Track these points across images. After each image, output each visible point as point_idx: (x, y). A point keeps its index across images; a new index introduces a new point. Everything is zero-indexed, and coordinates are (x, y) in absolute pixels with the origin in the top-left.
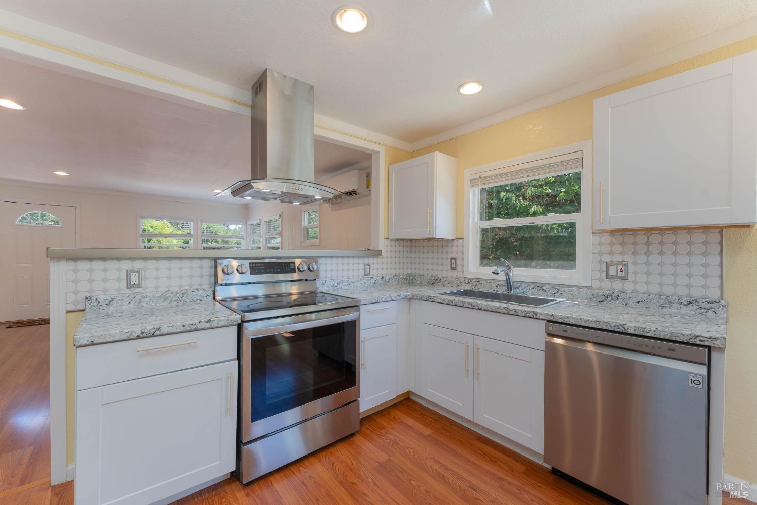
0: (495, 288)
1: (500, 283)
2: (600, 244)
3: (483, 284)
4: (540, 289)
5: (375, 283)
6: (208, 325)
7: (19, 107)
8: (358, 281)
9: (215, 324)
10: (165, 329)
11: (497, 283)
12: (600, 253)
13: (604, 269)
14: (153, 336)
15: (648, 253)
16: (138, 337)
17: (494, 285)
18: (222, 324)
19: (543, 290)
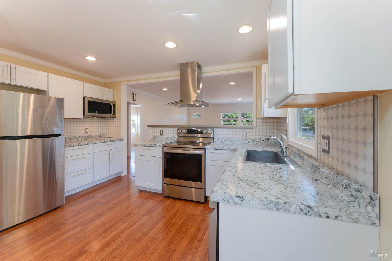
5: (248, 143)
6: (155, 146)
7: (167, 89)
8: (237, 140)
9: (157, 146)
10: (147, 145)
14: (145, 146)
16: (143, 146)
18: (158, 146)
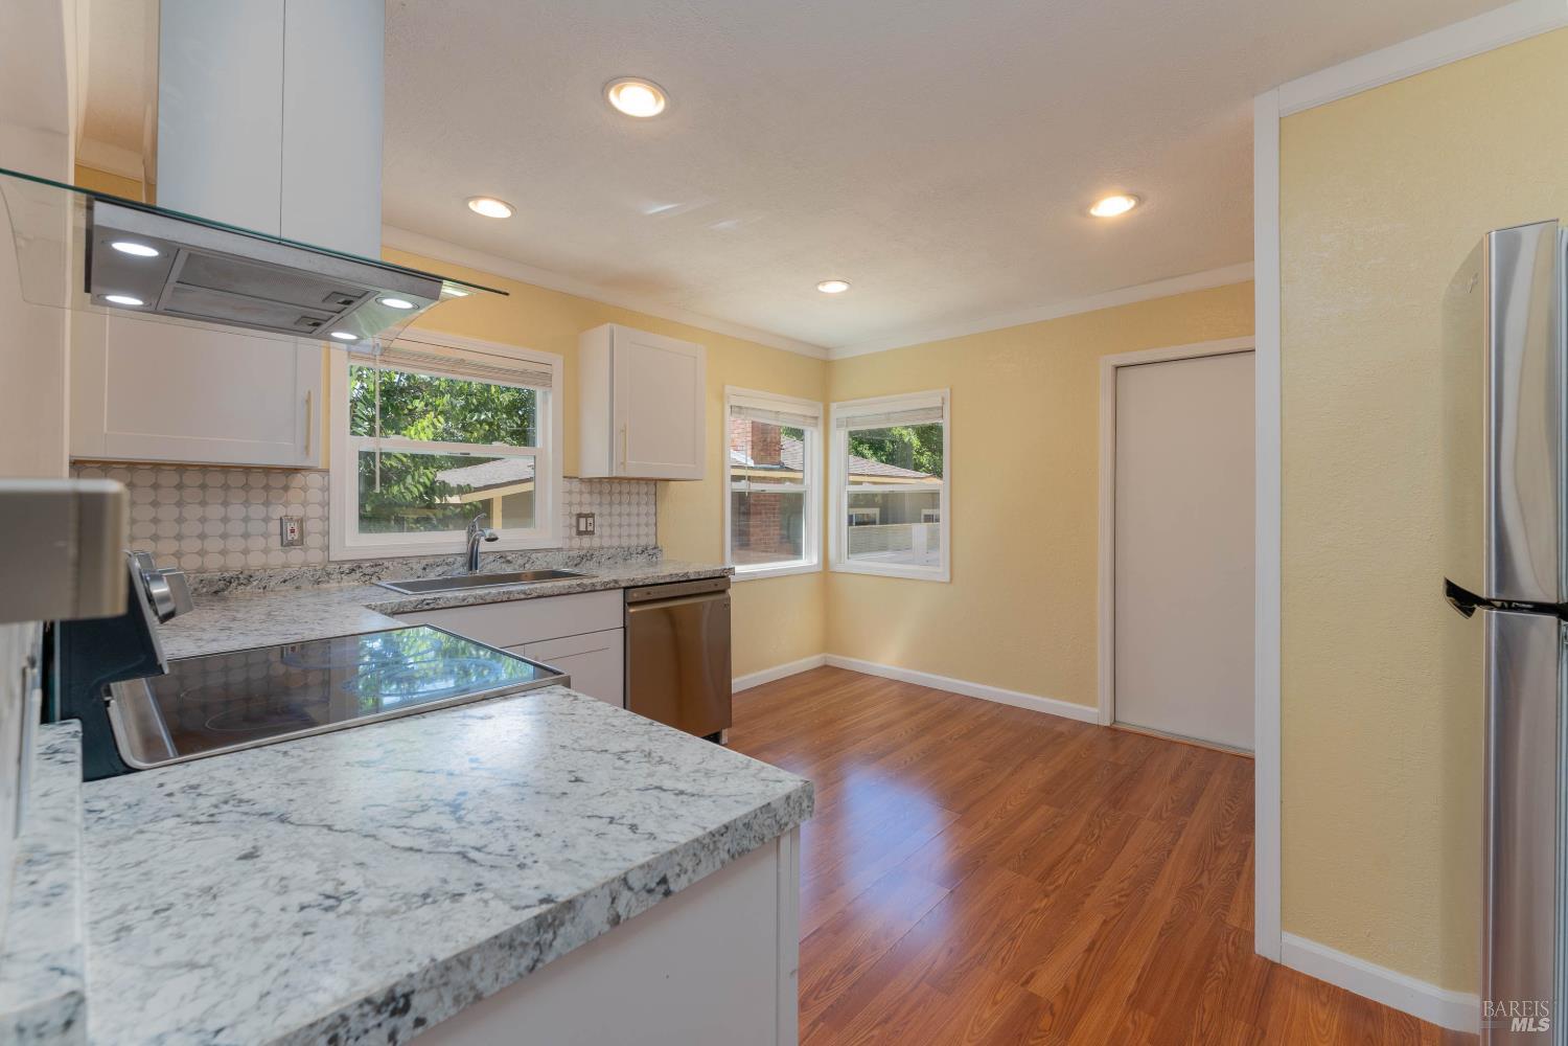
0: (420, 573)
1: (431, 561)
2: (570, 492)
3: (391, 568)
4: (503, 560)
11: (424, 562)
12: (570, 504)
13: (574, 523)
15: (611, 504)
17: (418, 567)
19: (509, 562)
